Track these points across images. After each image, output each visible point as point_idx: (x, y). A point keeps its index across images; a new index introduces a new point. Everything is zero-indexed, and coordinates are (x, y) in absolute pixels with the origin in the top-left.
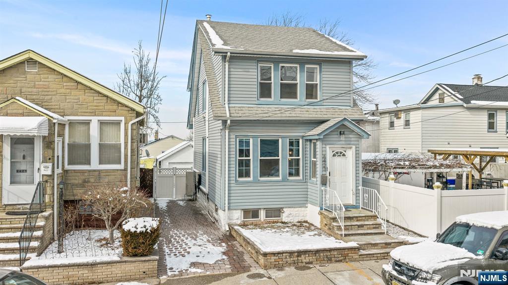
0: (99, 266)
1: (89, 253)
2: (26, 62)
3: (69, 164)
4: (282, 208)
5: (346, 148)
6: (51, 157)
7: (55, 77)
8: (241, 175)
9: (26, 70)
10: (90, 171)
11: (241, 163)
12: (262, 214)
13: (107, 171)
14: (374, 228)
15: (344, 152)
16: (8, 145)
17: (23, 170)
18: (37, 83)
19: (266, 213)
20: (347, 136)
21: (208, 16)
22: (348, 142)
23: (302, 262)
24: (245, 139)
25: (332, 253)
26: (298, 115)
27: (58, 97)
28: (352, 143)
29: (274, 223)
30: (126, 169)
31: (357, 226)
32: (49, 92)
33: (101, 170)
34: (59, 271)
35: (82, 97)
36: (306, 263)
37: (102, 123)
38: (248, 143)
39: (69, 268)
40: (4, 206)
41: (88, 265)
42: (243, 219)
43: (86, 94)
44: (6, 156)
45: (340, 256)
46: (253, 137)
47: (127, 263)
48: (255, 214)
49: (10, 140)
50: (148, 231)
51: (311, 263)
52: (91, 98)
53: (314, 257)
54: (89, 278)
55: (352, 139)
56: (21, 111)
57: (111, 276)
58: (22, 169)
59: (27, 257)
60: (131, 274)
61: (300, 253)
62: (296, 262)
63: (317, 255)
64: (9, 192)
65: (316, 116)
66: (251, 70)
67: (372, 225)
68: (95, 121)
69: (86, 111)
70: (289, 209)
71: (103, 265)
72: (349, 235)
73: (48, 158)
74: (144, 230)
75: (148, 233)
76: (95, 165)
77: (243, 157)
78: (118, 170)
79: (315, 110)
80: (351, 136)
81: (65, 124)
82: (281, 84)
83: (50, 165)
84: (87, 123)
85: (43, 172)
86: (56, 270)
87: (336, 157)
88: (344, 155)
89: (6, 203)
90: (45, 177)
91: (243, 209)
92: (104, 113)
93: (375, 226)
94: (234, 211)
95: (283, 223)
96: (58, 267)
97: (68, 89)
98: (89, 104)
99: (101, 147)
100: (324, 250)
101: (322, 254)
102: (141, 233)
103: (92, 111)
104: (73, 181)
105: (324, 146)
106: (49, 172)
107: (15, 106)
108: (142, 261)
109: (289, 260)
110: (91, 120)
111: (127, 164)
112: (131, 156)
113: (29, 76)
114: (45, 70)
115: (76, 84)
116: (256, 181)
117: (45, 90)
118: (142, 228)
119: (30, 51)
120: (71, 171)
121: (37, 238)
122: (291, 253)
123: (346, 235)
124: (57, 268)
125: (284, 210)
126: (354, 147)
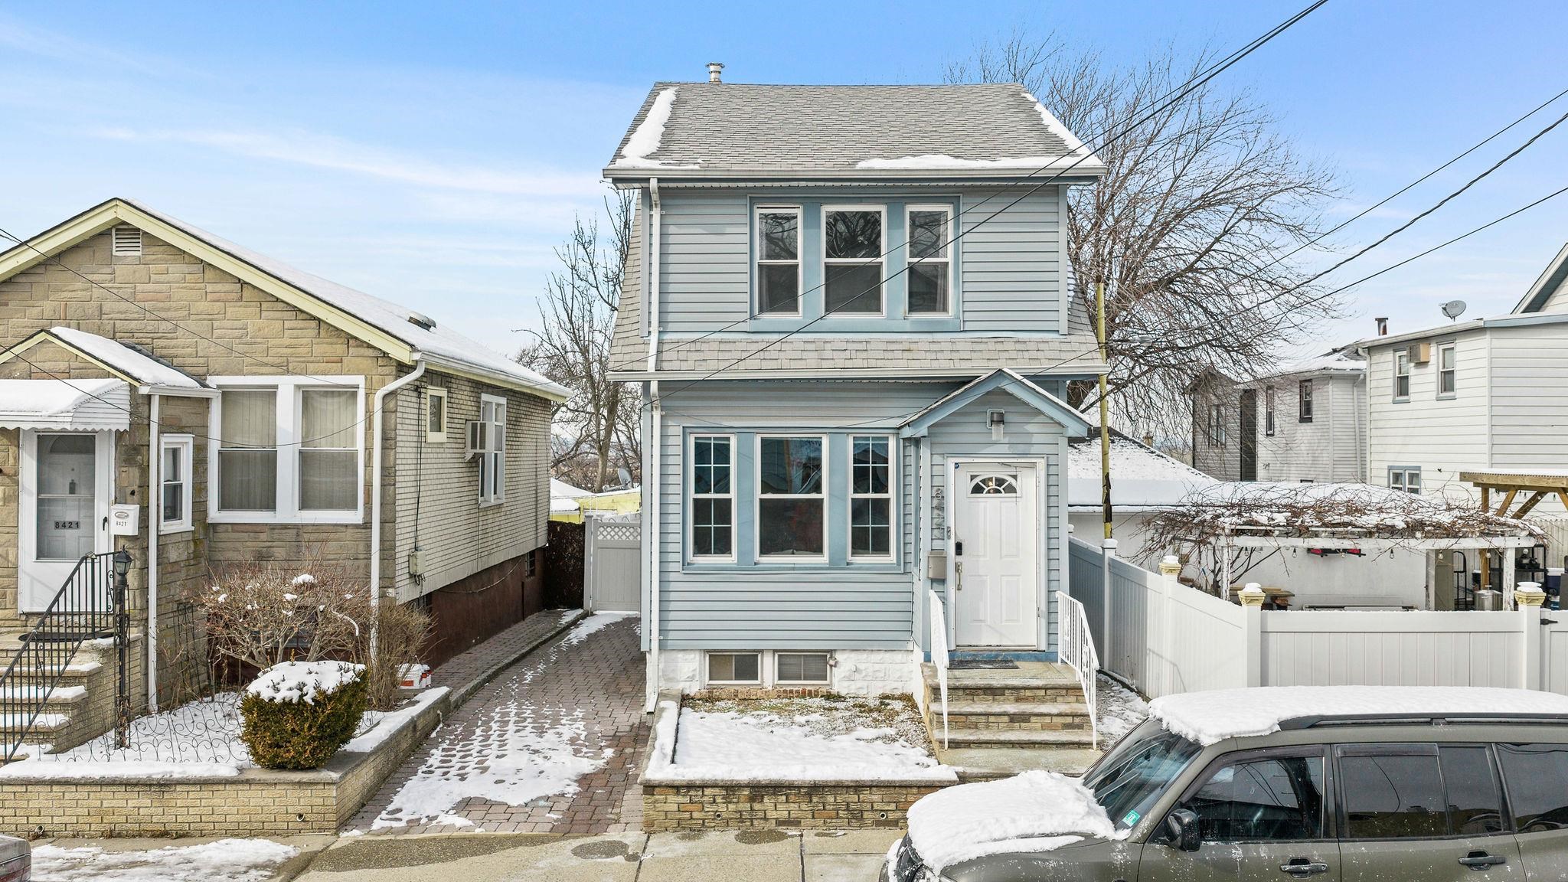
0: (179, 788)
1: (165, 754)
2: (114, 231)
3: (224, 505)
4: (831, 651)
5: (1016, 466)
6: (136, 488)
7: (185, 268)
8: (701, 547)
9: (114, 253)
10: (273, 527)
11: (701, 509)
12: (768, 667)
13: (317, 527)
14: (1066, 726)
15: (1011, 480)
16: (31, 456)
17: (71, 523)
18: (139, 287)
19: (780, 664)
20: (1013, 428)
21: (712, 68)
22: (1021, 449)
23: (765, 819)
24: (715, 439)
25: (865, 795)
26: (873, 363)
27: (192, 325)
28: (1034, 449)
29: (804, 697)
30: (367, 525)
31: (1006, 719)
32: (169, 310)
33: (303, 525)
34: (78, 796)
35: (254, 324)
36: (779, 823)
37: (307, 397)
38: (723, 451)
39: (104, 788)
40: (23, 618)
41: (151, 785)
42: (707, 681)
43: (264, 314)
44: (26, 485)
45: (893, 806)
46: (741, 431)
47: (253, 787)
48: (746, 665)
49: (36, 440)
50: (308, 699)
51: (795, 823)
52: (278, 324)
53: (804, 806)
54: (155, 819)
55: (1036, 439)
56: (63, 366)
57: (212, 818)
58: (68, 519)
59: (15, 754)
60: (263, 817)
61: (759, 790)
62: (746, 815)
63: (815, 800)
64: (33, 579)
65: (935, 364)
66: (729, 230)
67: (1059, 715)
68: (287, 388)
69: (265, 360)
70: (853, 655)
71: (191, 788)
72: (967, 744)
73: (129, 491)
74: (295, 696)
75: (305, 704)
76: (288, 510)
77: (708, 491)
78: (346, 526)
79: (934, 347)
80: (1030, 428)
81: (208, 399)
82: (828, 267)
83: (133, 510)
84: (270, 394)
85: (116, 529)
86: (71, 793)
87: (984, 494)
88: (1011, 489)
89: (27, 610)
90: (121, 542)
91: (708, 651)
92: (311, 366)
93: (1069, 720)
94: (680, 655)
95: (829, 697)
96: (76, 784)
97: (218, 301)
98: (272, 342)
99: (306, 460)
100: (837, 787)
101: (831, 799)
102: (287, 704)
103: (277, 360)
104: (231, 555)
105: (937, 459)
106: (130, 528)
107: (47, 350)
108: (293, 783)
109: (722, 808)
110: (276, 387)
111: (371, 509)
112: (383, 486)
113: (120, 270)
114: (158, 253)
115: (239, 285)
116: (747, 568)
117: (161, 305)
118: (291, 689)
119: (118, 202)
120: (224, 527)
121: (63, 706)
122: (731, 789)
123: (955, 744)
124: (73, 788)
125: (838, 656)
126: (1041, 463)
